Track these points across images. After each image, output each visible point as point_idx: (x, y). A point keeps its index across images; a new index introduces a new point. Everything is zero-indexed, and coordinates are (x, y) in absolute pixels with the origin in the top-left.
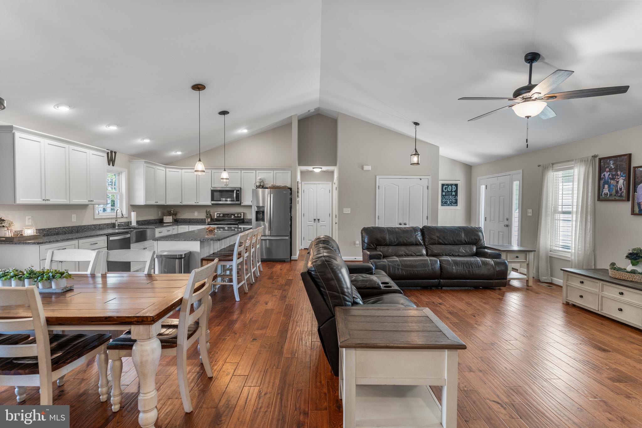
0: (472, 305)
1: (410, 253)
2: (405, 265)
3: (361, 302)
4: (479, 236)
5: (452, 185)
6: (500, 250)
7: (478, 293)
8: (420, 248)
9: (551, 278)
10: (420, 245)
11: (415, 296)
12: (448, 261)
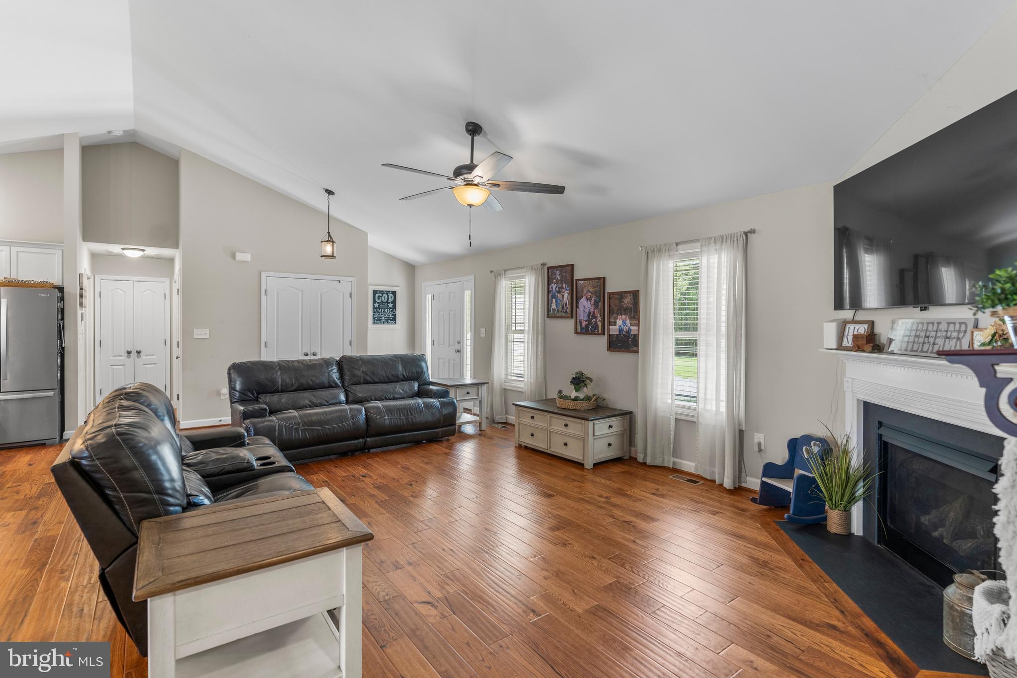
0: (409, 469)
1: (320, 401)
2: (309, 423)
3: (206, 502)
4: (421, 368)
5: (387, 292)
6: (447, 386)
7: (419, 450)
8: (336, 391)
9: (506, 416)
10: (337, 386)
11: (325, 471)
12: (378, 408)
